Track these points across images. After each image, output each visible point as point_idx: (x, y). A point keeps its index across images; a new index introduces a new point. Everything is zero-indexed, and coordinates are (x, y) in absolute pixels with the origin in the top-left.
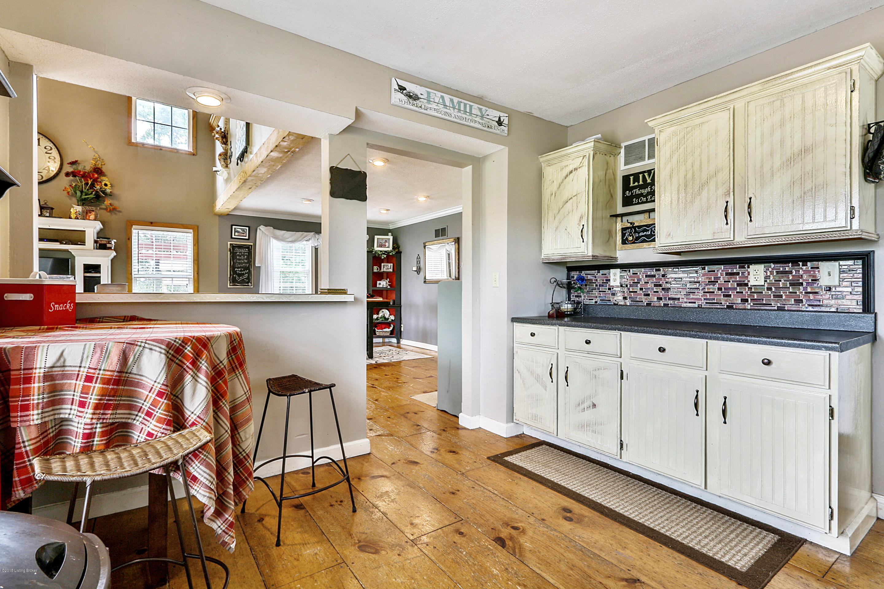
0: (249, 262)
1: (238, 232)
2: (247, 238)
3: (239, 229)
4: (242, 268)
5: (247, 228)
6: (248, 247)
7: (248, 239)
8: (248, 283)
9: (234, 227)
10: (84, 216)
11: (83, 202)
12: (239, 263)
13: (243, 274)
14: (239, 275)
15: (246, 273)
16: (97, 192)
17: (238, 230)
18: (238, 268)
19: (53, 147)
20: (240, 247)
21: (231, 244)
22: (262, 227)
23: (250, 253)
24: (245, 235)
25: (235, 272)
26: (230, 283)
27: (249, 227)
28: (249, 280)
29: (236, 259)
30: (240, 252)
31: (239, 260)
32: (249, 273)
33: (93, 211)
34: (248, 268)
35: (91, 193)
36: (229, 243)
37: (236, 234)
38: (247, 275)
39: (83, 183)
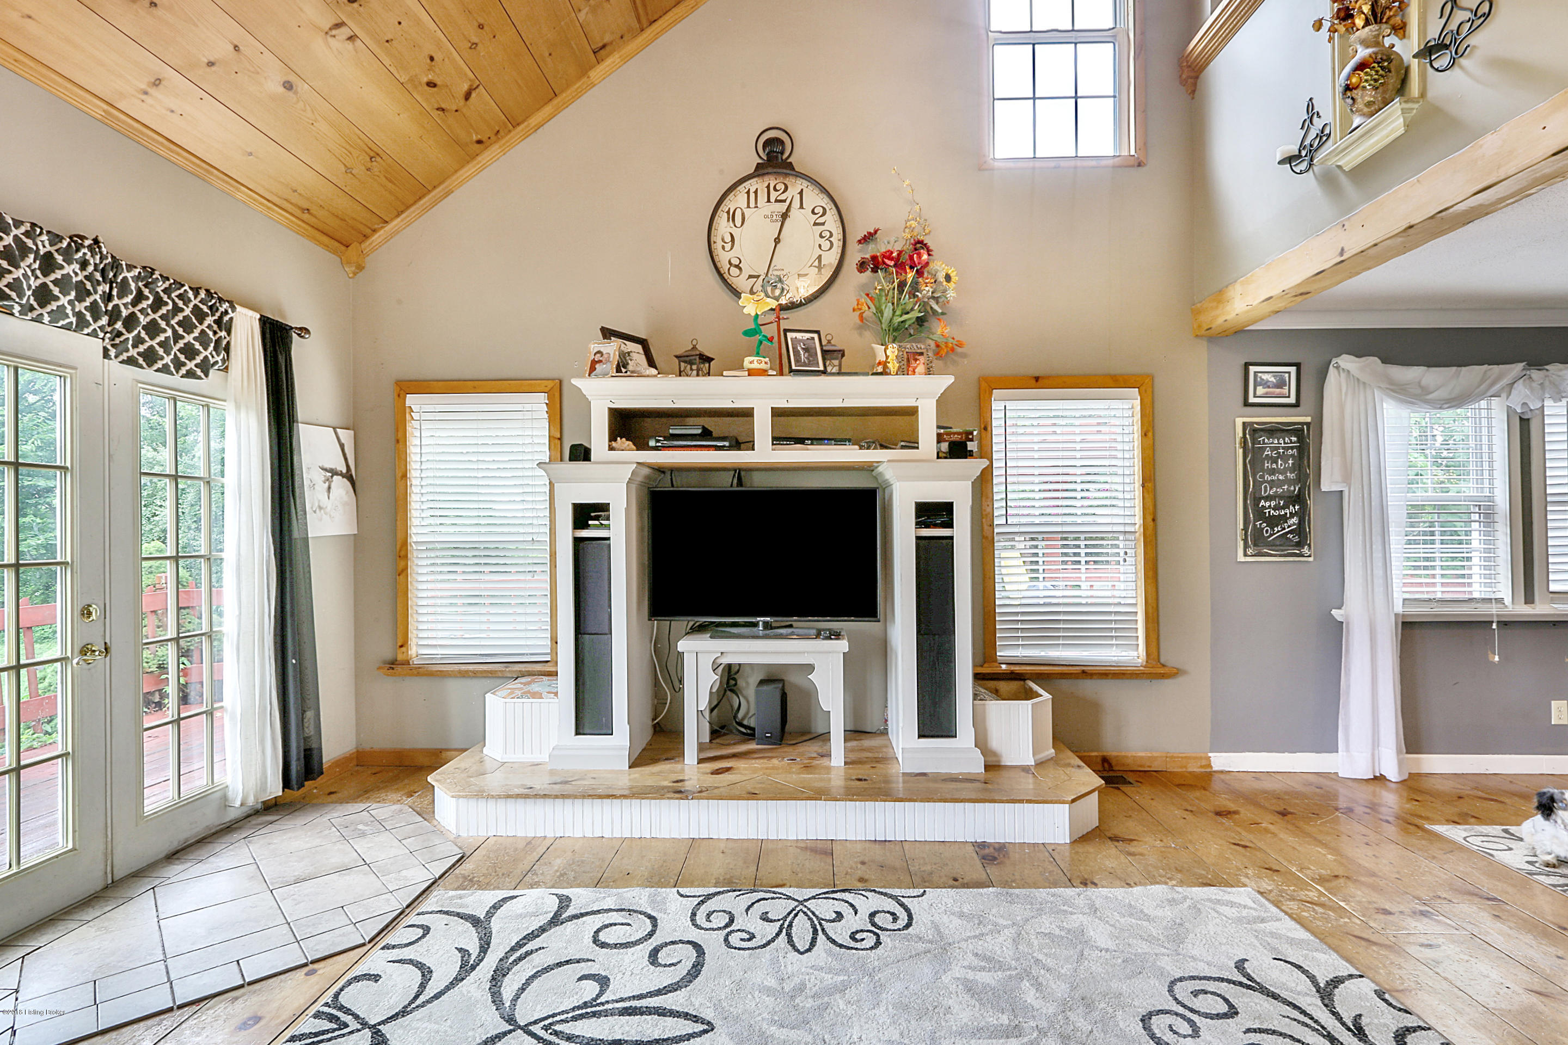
0: (1302, 478)
1: (1266, 384)
2: (1292, 400)
3: (1267, 374)
4: (1281, 497)
5: (1293, 370)
6: (1298, 431)
7: (1297, 405)
8: (1300, 545)
9: (1252, 369)
10: (906, 367)
11: (897, 332)
12: (1272, 484)
13: (1284, 518)
14: (1273, 522)
15: (1292, 515)
16: (925, 304)
17: (1265, 377)
18: (1268, 498)
19: (829, 206)
20: (1273, 431)
21: (1245, 425)
22: (1347, 362)
23: (1302, 449)
24: (1285, 390)
25: (1260, 514)
26: (1246, 546)
27: (1298, 365)
28: (1301, 537)
29: (1263, 470)
30: (1273, 449)
31: (1273, 472)
32: (1303, 515)
33: (922, 354)
34: (1299, 499)
35: (912, 309)
36: (1239, 421)
37: (1260, 391)
38: (1295, 520)
39: (896, 284)
